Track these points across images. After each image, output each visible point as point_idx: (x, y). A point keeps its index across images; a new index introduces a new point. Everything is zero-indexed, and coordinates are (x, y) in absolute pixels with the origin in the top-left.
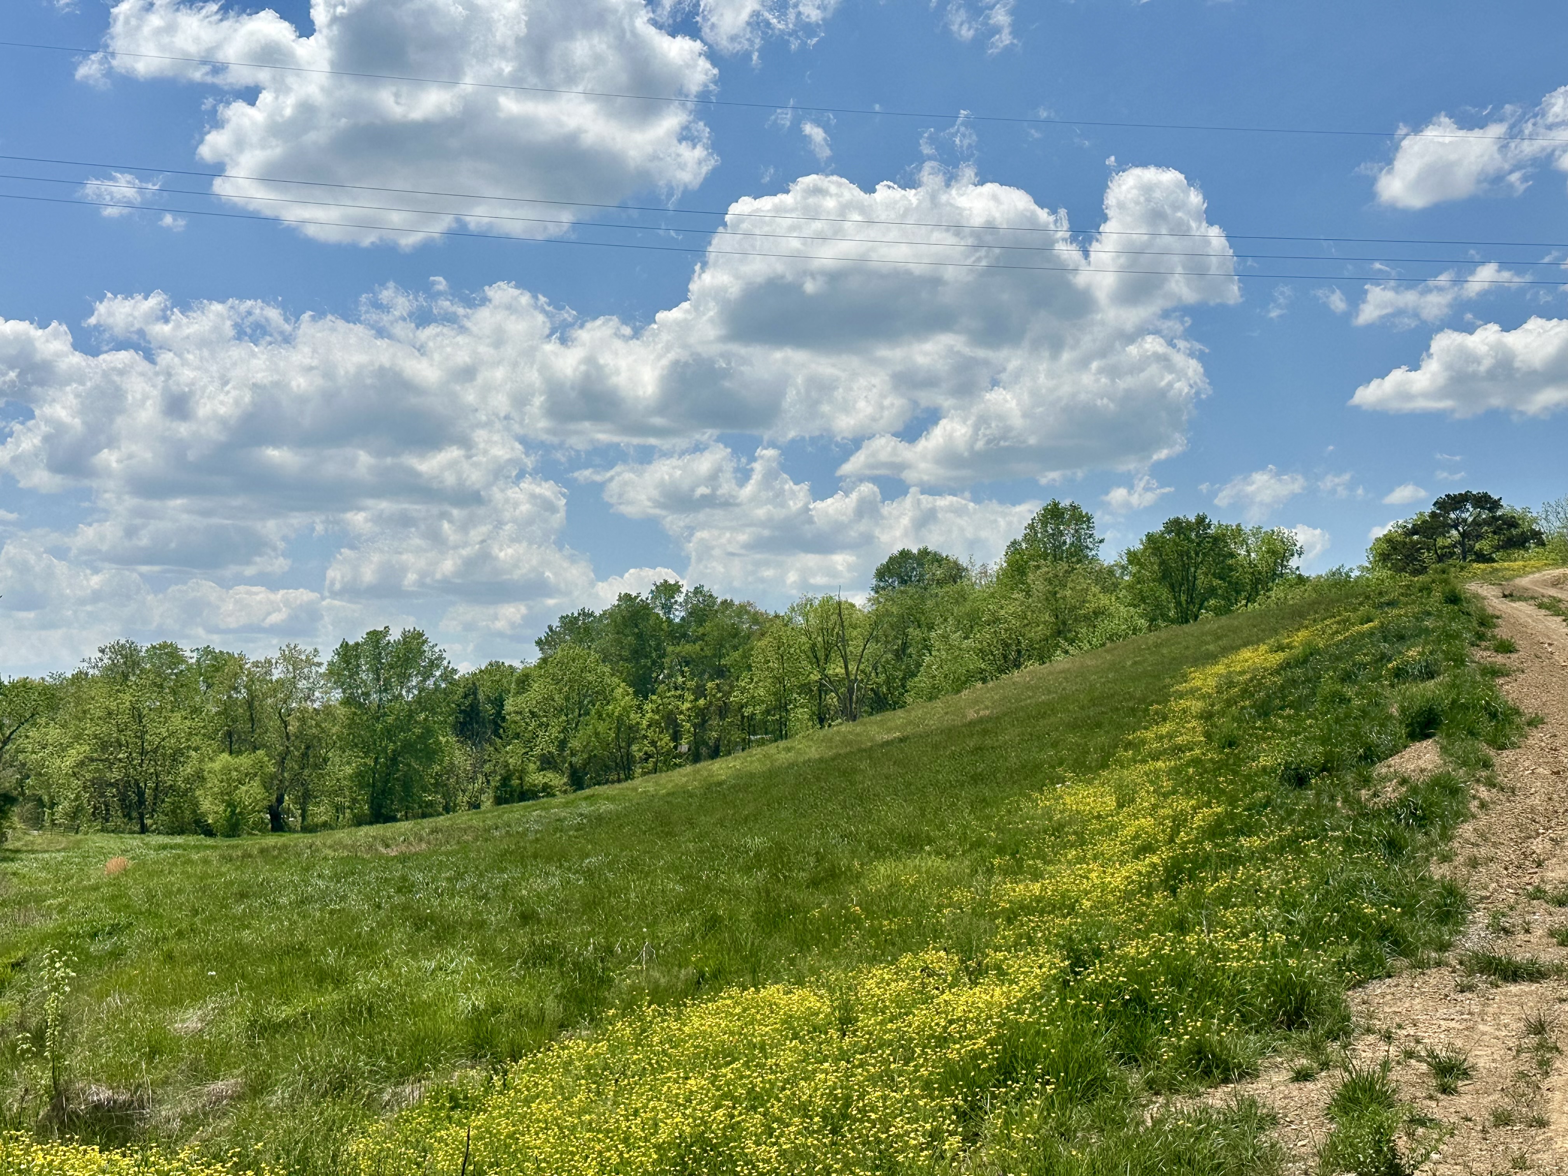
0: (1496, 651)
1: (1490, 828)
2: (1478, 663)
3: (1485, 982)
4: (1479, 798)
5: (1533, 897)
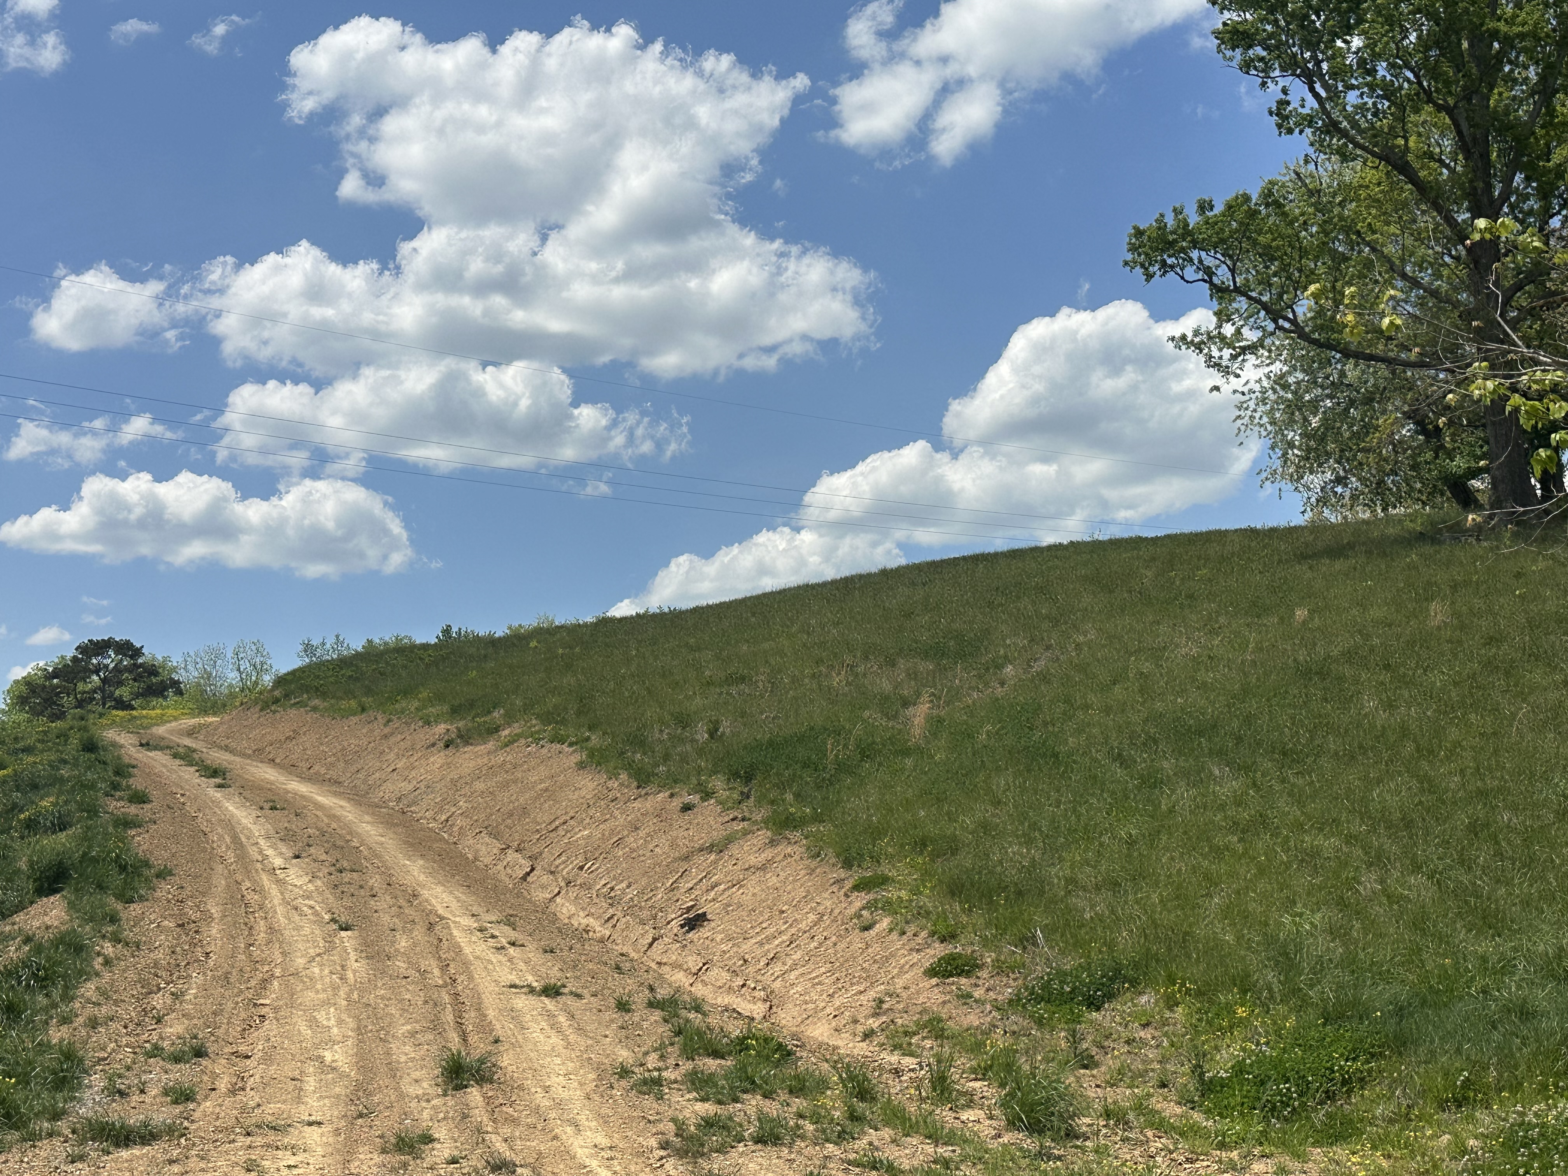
0: (130, 802)
1: (112, 986)
2: (112, 813)
3: (97, 1150)
4: (104, 955)
5: (150, 1055)
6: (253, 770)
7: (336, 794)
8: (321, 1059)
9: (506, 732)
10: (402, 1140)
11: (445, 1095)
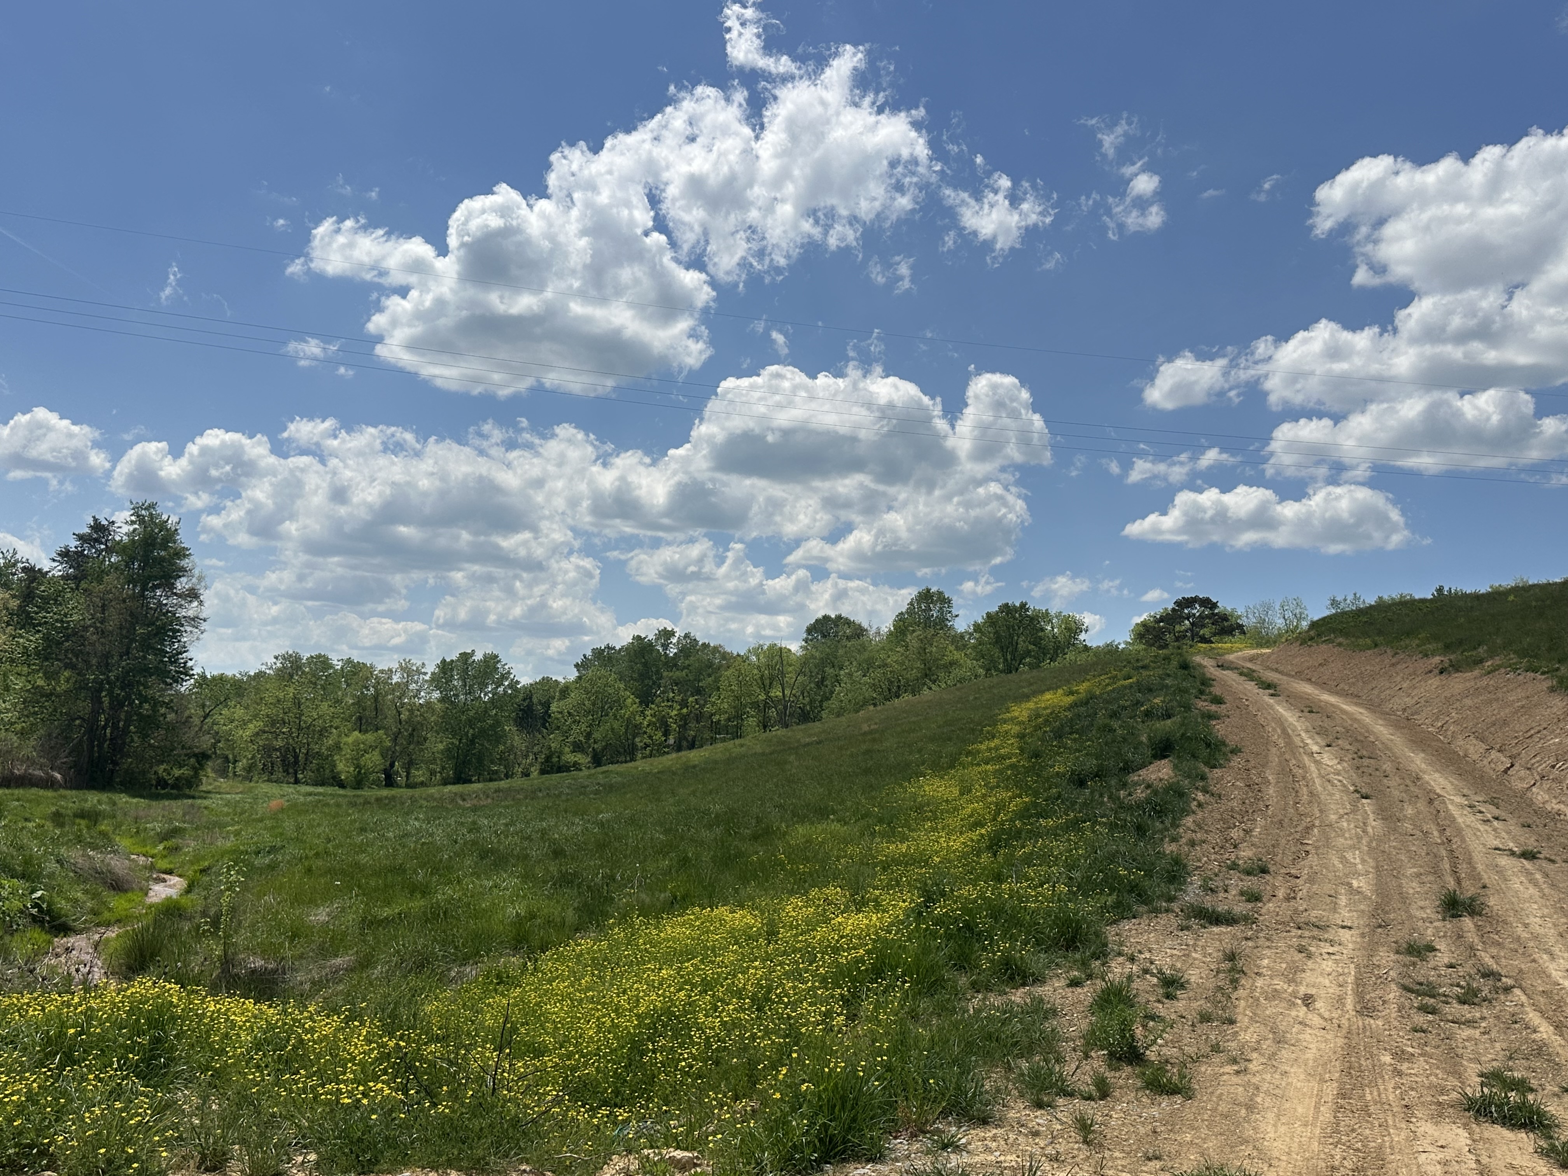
0: (1212, 702)
1: (1204, 821)
2: (1200, 709)
3: (1198, 924)
4: (1197, 800)
5: (1231, 868)
6: (1295, 685)
7: (1356, 704)
8: (1350, 885)
9: (1489, 663)
10: (1412, 946)
11: (1444, 920)
